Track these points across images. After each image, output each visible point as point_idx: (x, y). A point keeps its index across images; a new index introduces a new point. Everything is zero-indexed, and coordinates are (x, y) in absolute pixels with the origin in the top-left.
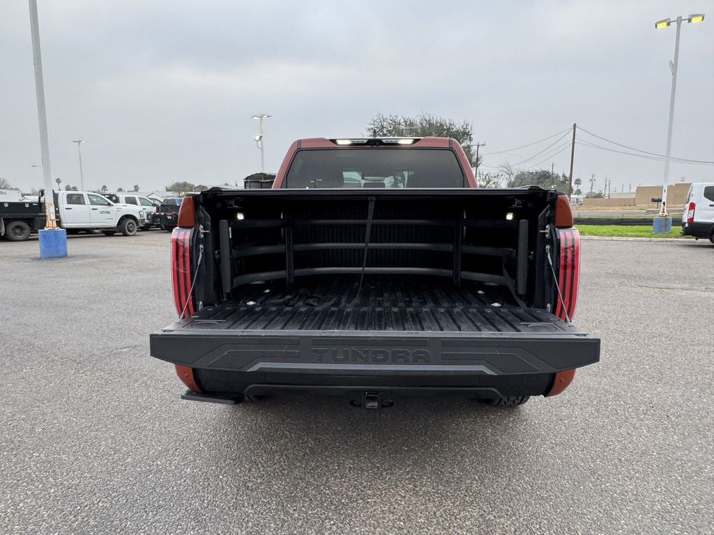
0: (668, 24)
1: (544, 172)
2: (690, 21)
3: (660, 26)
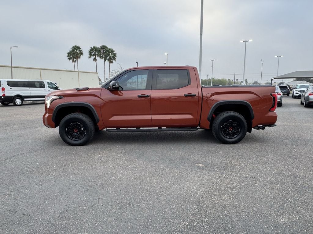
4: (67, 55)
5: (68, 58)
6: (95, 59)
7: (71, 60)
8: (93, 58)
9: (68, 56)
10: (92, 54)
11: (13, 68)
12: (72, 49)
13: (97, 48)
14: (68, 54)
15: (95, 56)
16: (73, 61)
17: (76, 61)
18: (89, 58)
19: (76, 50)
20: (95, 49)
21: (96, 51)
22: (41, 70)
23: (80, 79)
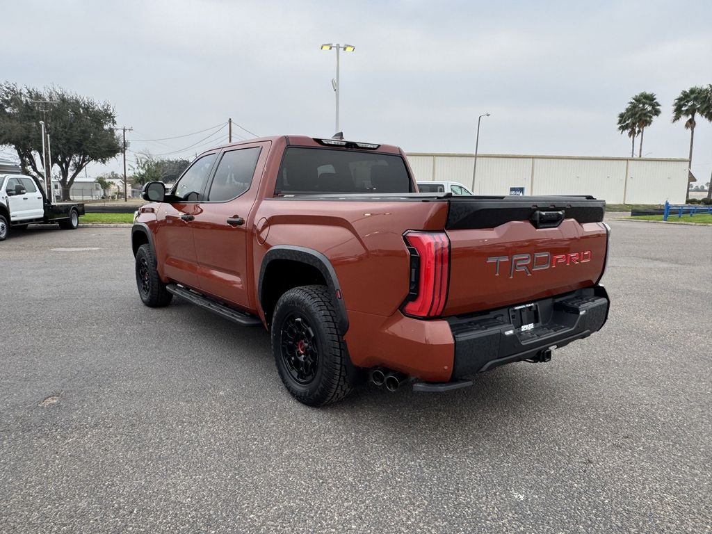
0: (330, 48)
1: (184, 161)
2: (345, 49)
3: (325, 48)
4: (617, 119)
5: (620, 128)
6: (691, 124)
7: (627, 132)
8: (684, 119)
9: (620, 122)
10: (684, 109)
11: (478, 159)
12: (631, 103)
13: (701, 91)
14: (622, 116)
15: (693, 116)
16: (632, 133)
17: (639, 131)
18: (674, 120)
19: (641, 106)
20: (692, 96)
21: (695, 99)
22: (536, 160)
23: (628, 178)
